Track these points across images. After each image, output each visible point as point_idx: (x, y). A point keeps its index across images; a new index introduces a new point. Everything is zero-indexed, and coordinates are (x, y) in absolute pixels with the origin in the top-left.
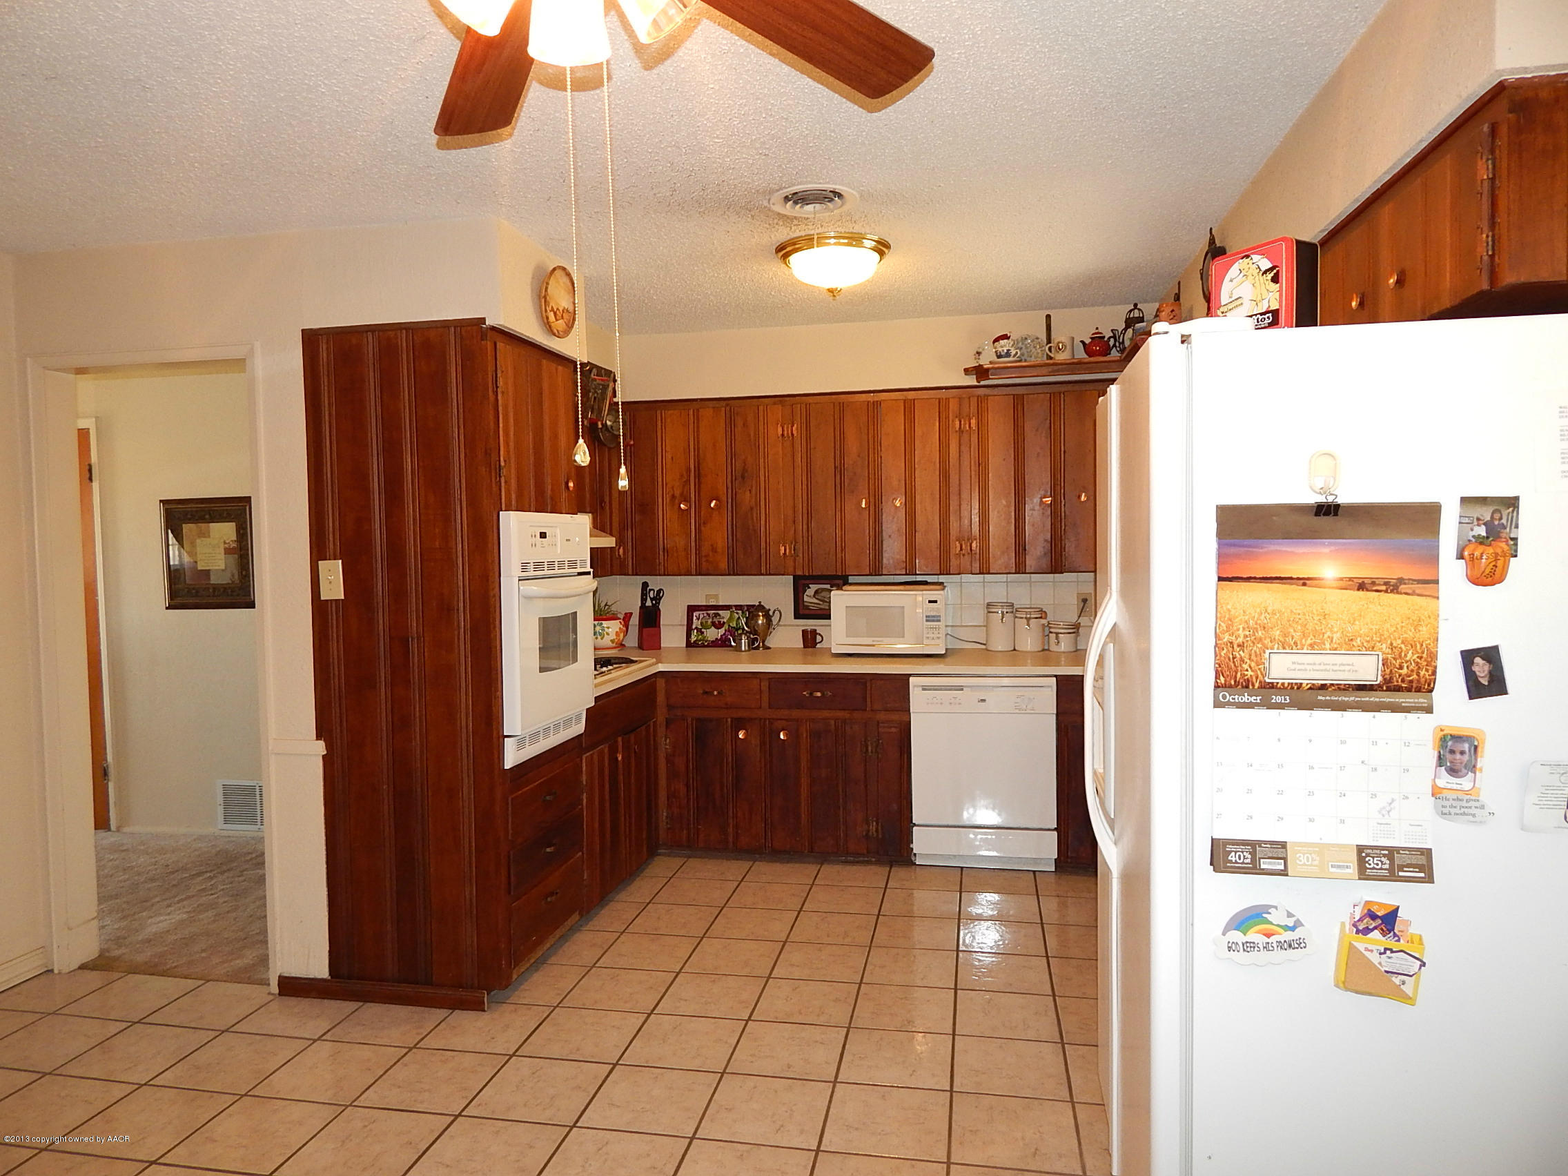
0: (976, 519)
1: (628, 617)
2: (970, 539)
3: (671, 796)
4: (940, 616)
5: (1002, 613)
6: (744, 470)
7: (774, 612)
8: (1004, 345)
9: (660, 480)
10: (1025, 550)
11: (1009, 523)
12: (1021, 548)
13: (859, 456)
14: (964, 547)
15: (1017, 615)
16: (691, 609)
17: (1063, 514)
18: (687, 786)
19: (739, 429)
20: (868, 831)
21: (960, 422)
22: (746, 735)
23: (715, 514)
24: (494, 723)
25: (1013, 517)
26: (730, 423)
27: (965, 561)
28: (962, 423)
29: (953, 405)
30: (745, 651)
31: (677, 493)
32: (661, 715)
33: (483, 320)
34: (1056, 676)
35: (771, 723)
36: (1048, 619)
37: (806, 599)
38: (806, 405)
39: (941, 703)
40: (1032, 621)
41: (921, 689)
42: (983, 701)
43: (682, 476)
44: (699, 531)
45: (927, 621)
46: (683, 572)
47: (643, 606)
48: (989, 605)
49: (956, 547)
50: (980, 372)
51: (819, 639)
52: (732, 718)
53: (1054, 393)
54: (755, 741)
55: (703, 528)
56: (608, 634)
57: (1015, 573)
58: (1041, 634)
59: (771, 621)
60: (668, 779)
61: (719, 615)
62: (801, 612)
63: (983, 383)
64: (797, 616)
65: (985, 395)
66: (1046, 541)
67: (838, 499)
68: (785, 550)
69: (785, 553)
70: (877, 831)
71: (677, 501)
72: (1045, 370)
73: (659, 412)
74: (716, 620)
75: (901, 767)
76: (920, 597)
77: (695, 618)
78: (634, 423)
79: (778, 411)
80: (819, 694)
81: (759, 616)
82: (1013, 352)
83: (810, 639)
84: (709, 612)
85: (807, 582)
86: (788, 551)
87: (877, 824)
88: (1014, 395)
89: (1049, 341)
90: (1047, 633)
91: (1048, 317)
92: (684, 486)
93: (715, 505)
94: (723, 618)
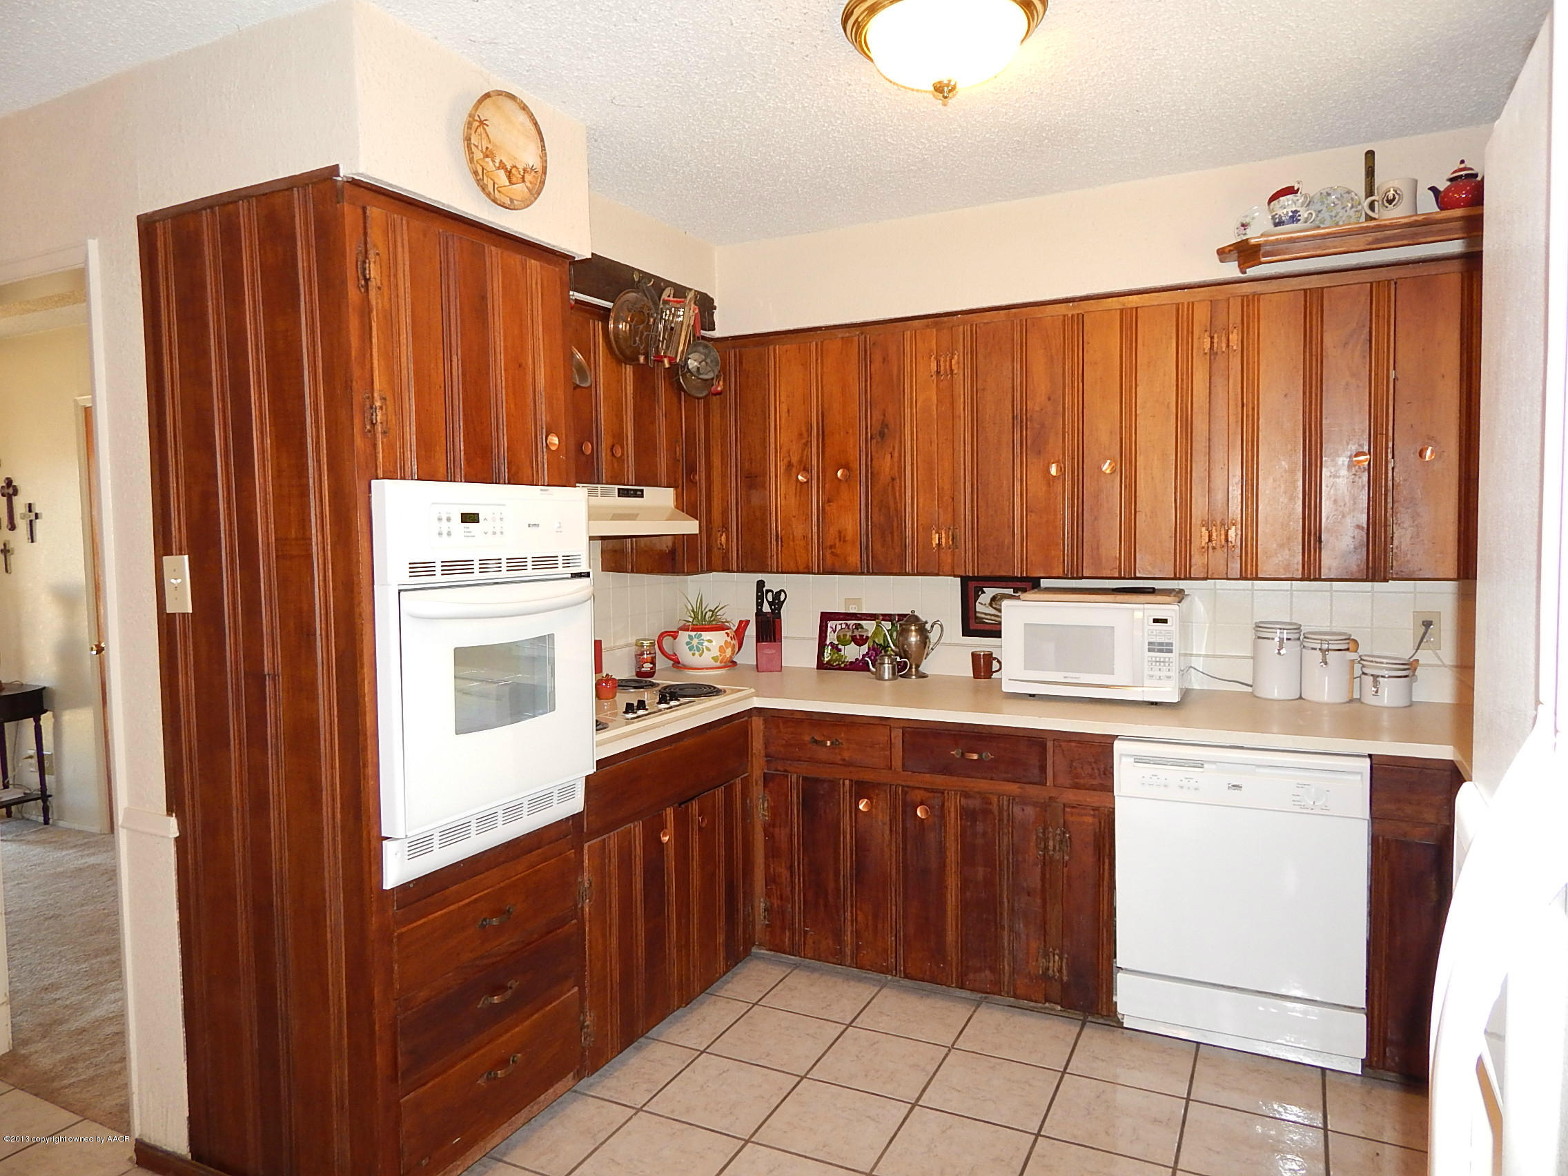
0: (1235, 492)
1: (743, 625)
2: (1225, 525)
3: (771, 880)
4: (1171, 644)
5: (1281, 640)
6: (884, 425)
7: (932, 626)
8: (1287, 205)
9: (773, 440)
10: (1320, 541)
11: (1292, 498)
12: (1312, 538)
13: (1049, 399)
14: (1214, 536)
15: (1305, 644)
16: (826, 617)
17: (1390, 483)
18: (791, 867)
19: (877, 365)
20: (1048, 969)
21: (1212, 338)
22: (871, 805)
23: (844, 487)
24: (364, 818)
25: (1301, 488)
26: (866, 357)
27: (1217, 559)
28: (1216, 340)
29: (1201, 316)
30: (889, 680)
31: (795, 459)
32: (757, 768)
33: (335, 169)
34: (1370, 756)
35: (905, 793)
36: (1361, 652)
37: (979, 608)
38: (972, 326)
39: (1166, 786)
40: (1331, 656)
41: (1132, 760)
42: (1237, 787)
43: (801, 435)
44: (823, 512)
45: (1150, 650)
46: (801, 569)
47: (759, 613)
48: (1258, 626)
49: (1200, 536)
50: (1246, 253)
51: (995, 666)
52: (851, 781)
53: (1379, 282)
54: (883, 817)
55: (827, 508)
56: (709, 650)
57: (1301, 580)
58: (1348, 676)
59: (927, 637)
60: (766, 857)
61: (862, 628)
62: (973, 625)
63: (1252, 272)
64: (967, 632)
65: (1254, 295)
66: (1358, 527)
67: (1017, 461)
68: (940, 539)
69: (939, 544)
70: (1060, 971)
71: (794, 470)
72: (1362, 240)
73: (771, 348)
74: (857, 633)
75: (1100, 877)
76: (1140, 612)
77: (829, 630)
78: (741, 363)
79: (932, 339)
80: (975, 757)
81: (912, 631)
82: (1304, 214)
83: (984, 666)
84: (848, 622)
85: (981, 584)
86: (943, 540)
87: (1061, 958)
88: (1305, 290)
89: (1370, 192)
90: (1358, 672)
91: (1370, 155)
92: (803, 450)
93: (842, 475)
94: (867, 631)
